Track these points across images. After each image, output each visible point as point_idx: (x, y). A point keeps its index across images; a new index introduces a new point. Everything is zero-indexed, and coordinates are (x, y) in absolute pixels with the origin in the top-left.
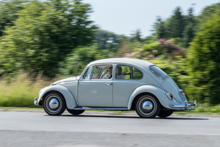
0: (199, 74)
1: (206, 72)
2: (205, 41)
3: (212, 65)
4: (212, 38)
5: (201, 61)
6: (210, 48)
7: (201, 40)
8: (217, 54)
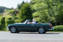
0: (22, 19)
1: (24, 19)
2: (24, 10)
3: (25, 17)
4: (25, 9)
5: (22, 16)
6: (25, 12)
7: (23, 10)
8: (27, 14)
